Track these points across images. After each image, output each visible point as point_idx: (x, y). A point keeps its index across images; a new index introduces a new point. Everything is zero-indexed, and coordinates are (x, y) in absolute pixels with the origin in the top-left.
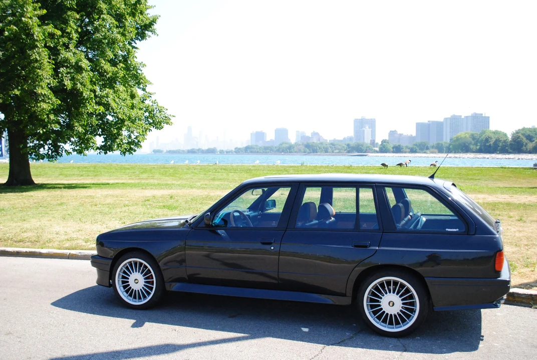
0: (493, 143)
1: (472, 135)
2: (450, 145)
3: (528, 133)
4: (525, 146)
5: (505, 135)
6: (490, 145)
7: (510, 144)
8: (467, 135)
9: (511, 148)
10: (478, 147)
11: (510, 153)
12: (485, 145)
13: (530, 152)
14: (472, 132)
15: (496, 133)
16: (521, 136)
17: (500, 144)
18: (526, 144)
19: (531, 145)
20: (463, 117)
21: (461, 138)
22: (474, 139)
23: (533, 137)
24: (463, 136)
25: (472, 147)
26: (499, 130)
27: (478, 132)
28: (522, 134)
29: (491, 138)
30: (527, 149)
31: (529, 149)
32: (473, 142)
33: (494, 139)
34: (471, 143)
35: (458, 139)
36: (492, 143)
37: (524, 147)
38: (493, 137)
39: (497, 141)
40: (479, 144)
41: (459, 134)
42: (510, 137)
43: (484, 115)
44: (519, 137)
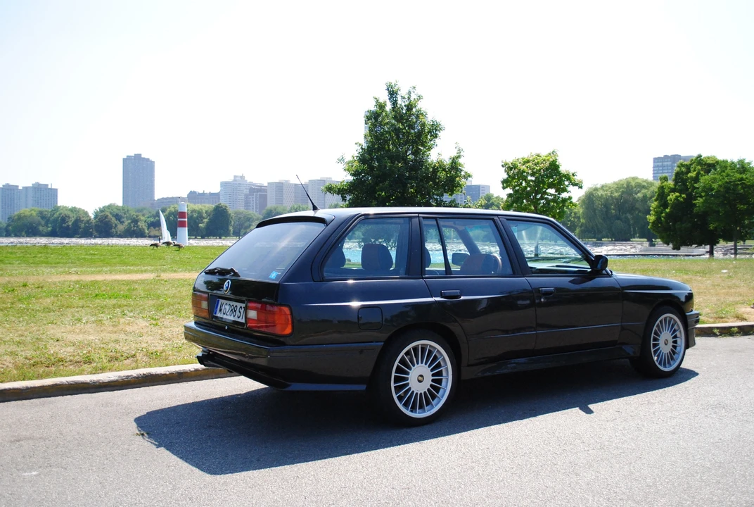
0: (73, 224)
1: (41, 213)
2: (8, 225)
3: (116, 211)
4: (115, 228)
5: (86, 213)
6: (68, 226)
7: (96, 225)
8: (33, 212)
9: (97, 231)
10: (49, 229)
11: (95, 237)
12: (61, 227)
13: (120, 236)
14: (40, 209)
15: (73, 210)
16: (110, 216)
17: (82, 225)
18: (116, 225)
19: (121, 228)
20: (20, 188)
21: (25, 216)
22: (43, 217)
23: (121, 217)
24: (28, 213)
25: (41, 228)
26: (78, 206)
27: (47, 209)
28: (111, 213)
29: (69, 217)
30: (116, 232)
31: (119, 233)
32: (43, 222)
33: (73, 219)
34: (39, 224)
35: (20, 218)
36: (70, 224)
37: (113, 230)
38: (71, 216)
39: (78, 221)
40: (50, 225)
41: (22, 211)
42: (92, 217)
43: (49, 187)
44: (107, 217)
